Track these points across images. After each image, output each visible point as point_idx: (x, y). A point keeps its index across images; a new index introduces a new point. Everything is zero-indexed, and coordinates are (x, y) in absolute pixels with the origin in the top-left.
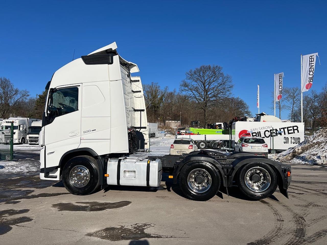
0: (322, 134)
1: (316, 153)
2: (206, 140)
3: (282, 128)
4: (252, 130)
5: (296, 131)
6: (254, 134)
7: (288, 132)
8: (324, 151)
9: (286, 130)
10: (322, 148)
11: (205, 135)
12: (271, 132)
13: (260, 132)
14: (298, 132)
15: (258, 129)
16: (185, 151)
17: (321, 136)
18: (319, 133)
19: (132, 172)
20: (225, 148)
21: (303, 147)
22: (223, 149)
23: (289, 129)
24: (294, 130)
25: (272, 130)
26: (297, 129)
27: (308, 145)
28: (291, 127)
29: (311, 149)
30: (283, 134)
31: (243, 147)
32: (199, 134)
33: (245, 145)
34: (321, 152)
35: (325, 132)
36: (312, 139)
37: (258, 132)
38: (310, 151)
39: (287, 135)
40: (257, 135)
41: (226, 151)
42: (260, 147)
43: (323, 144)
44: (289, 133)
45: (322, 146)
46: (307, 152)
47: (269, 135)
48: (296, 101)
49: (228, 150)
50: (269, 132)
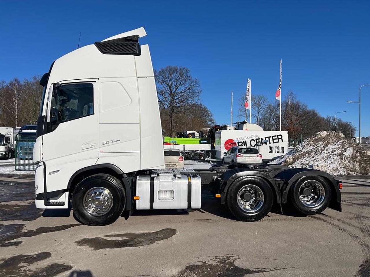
0: (310, 143)
1: (308, 162)
2: (185, 150)
3: (267, 137)
4: (238, 139)
5: (280, 140)
6: (240, 144)
7: (273, 141)
8: (315, 160)
9: (271, 139)
10: (313, 157)
11: (184, 145)
12: (256, 141)
13: (246, 141)
14: (282, 141)
15: (244, 138)
16: (174, 163)
17: (310, 145)
18: (307, 143)
19: (167, 192)
20: (209, 159)
21: (294, 157)
22: (207, 160)
23: (274, 138)
24: (278, 139)
25: (258, 139)
26: (281, 138)
27: (299, 154)
28: (276, 136)
29: (302, 159)
30: (268, 143)
31: (237, 157)
32: (177, 144)
33: (240, 155)
34: (313, 161)
35: (313, 142)
36: (301, 149)
37: (244, 142)
38: (302, 160)
39: (272, 145)
40: (243, 145)
41: (211, 162)
42: (255, 157)
43: (313, 153)
44: (274, 143)
45: (312, 155)
46: (299, 161)
47: (255, 145)
48: (261, 110)
49: (212, 161)
50: (255, 141)
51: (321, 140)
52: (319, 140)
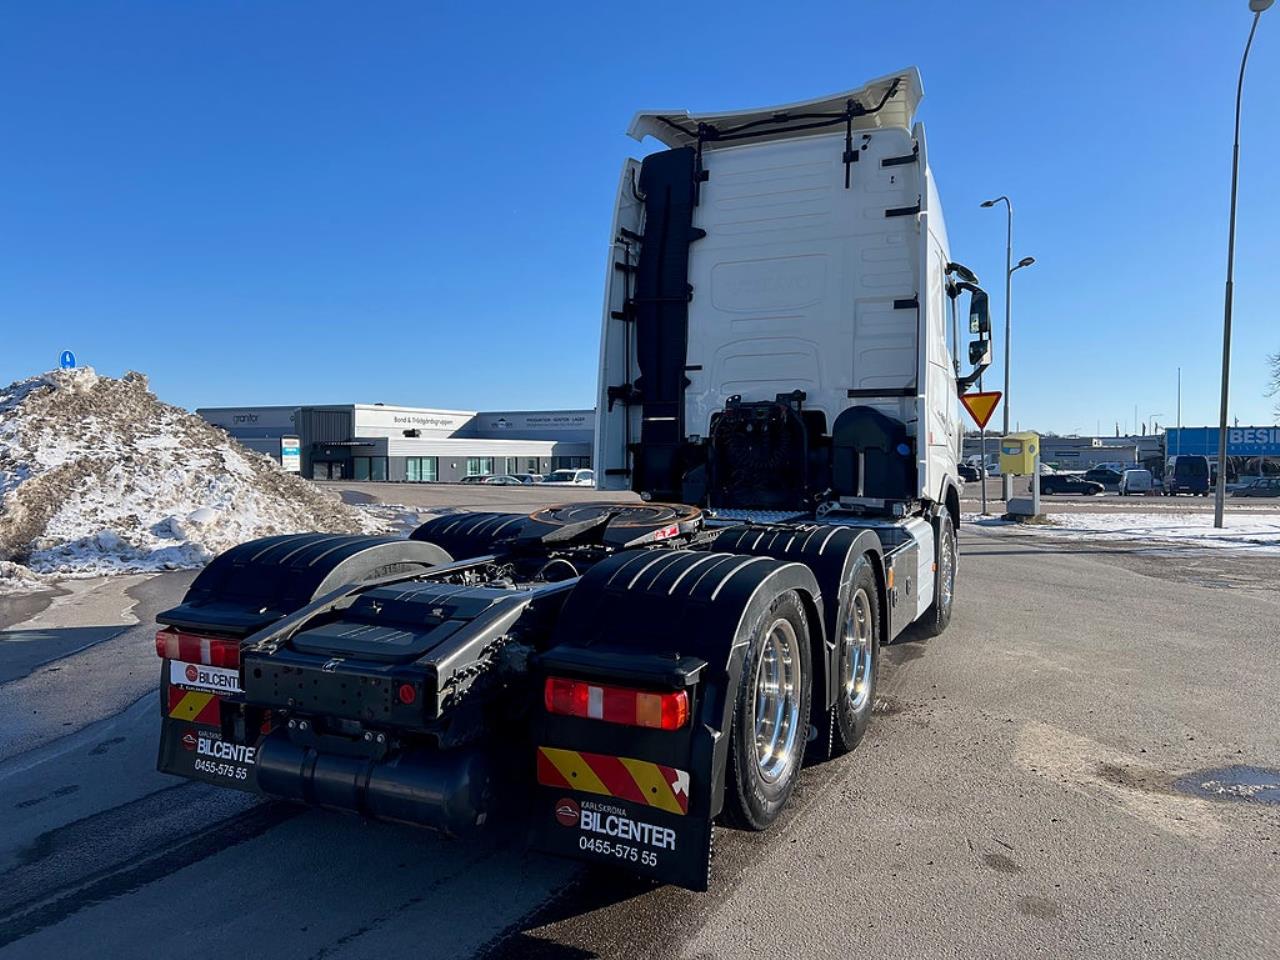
10: (130, 489)
51: (83, 411)
52: (74, 409)
